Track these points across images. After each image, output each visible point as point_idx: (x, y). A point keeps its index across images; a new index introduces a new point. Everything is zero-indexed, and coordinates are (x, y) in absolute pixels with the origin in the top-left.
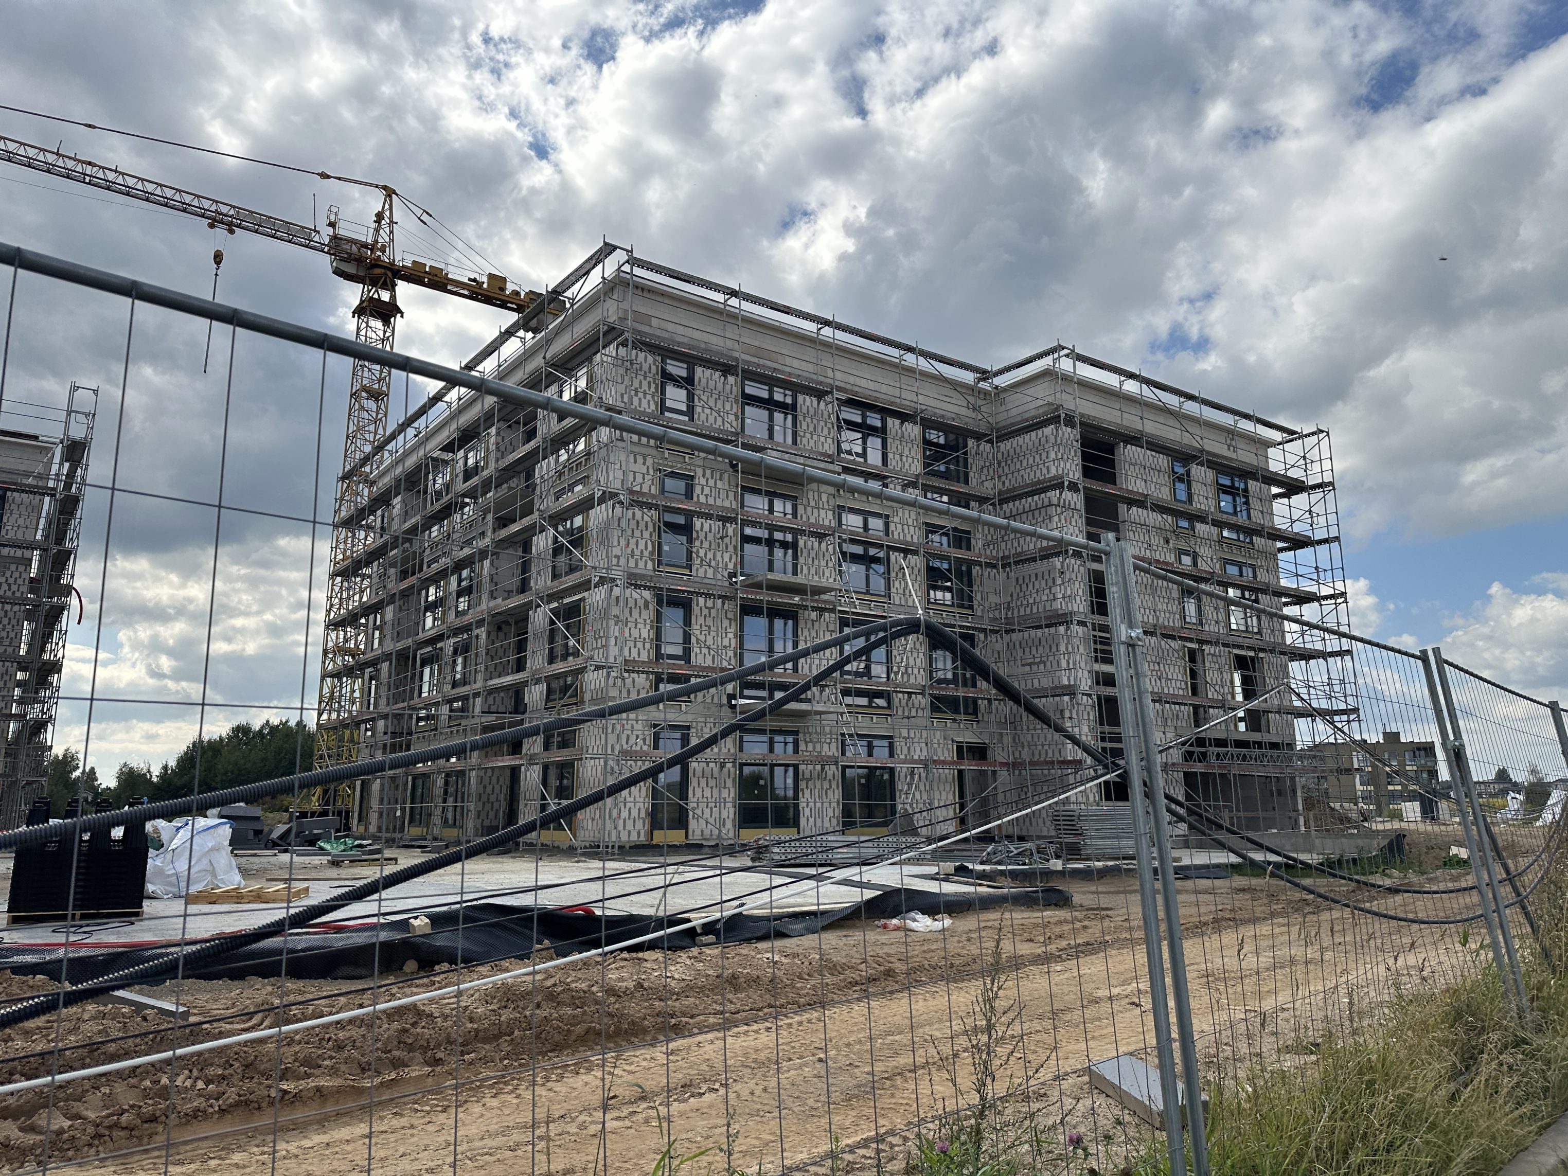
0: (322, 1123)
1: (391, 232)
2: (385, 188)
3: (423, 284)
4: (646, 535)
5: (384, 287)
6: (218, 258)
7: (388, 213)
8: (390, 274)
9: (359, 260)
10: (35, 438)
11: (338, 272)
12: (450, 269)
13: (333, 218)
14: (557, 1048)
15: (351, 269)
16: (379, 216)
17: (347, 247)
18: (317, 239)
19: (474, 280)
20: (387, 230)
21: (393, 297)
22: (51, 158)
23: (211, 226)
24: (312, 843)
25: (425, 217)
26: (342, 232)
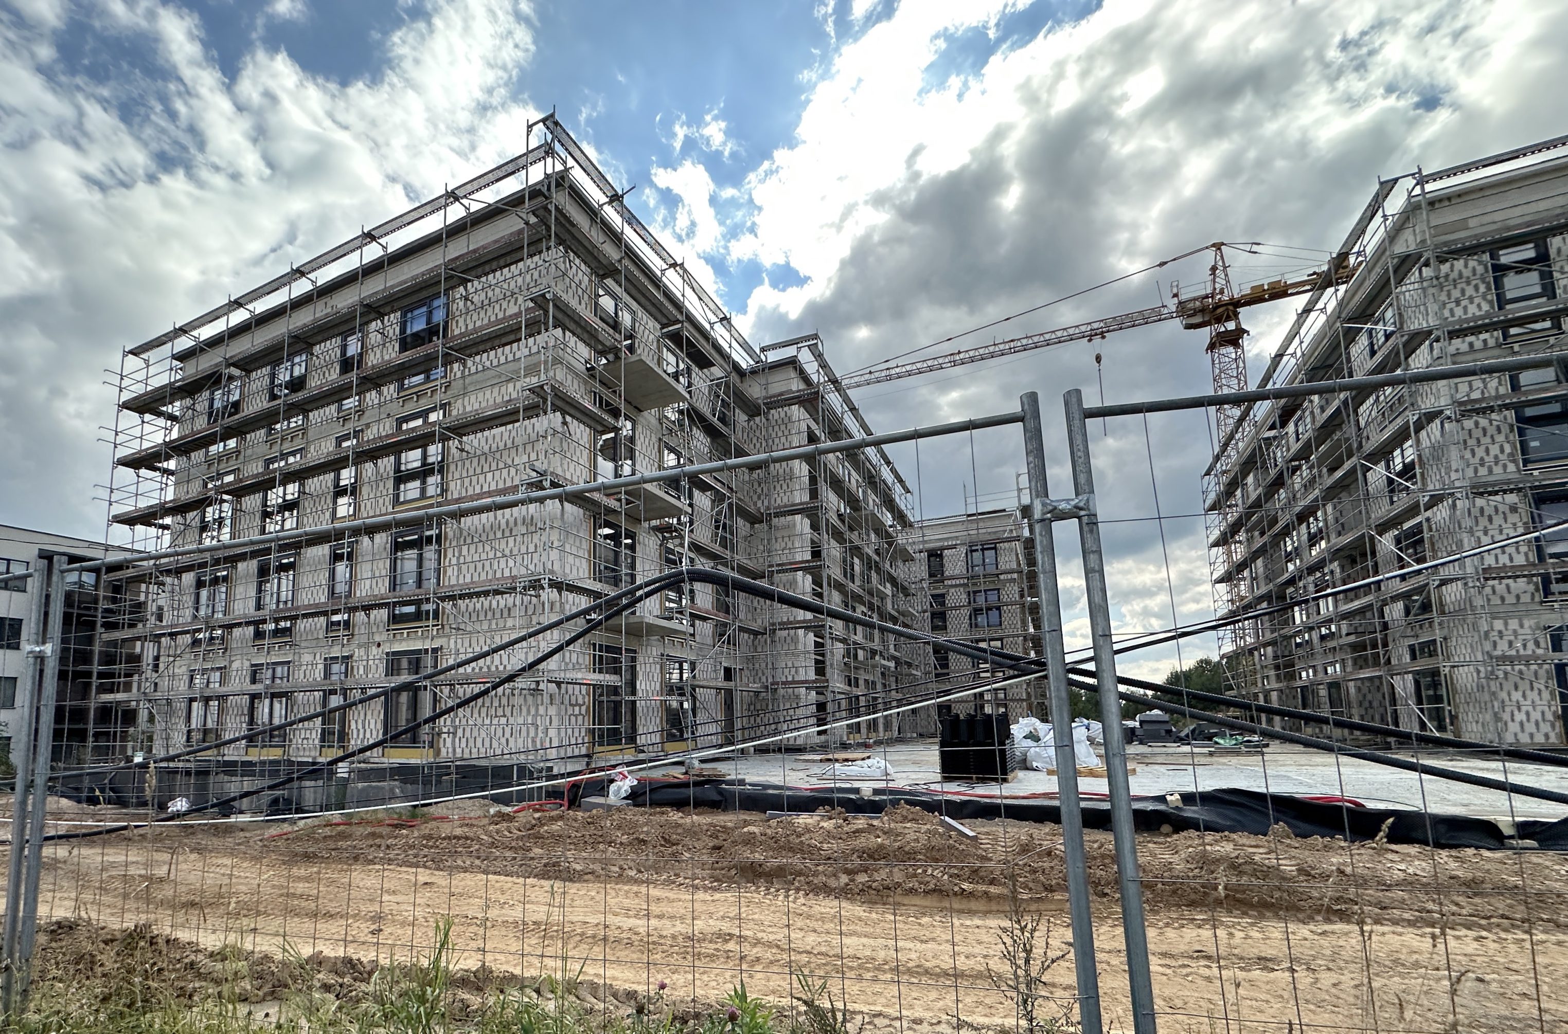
0: (986, 913)
1: (1226, 275)
2: (1214, 245)
3: (1266, 300)
4: (1500, 438)
5: (1228, 319)
6: (1098, 359)
7: (1220, 263)
8: (1231, 308)
9: (1203, 310)
10: (1004, 510)
11: (1189, 327)
12: (1286, 276)
13: (1175, 291)
14: (1192, 904)
15: (1198, 319)
16: (1214, 269)
17: (1191, 305)
18: (1166, 311)
19: (1314, 273)
20: (1223, 276)
21: (1238, 324)
22: (991, 349)
23: (1090, 340)
24: (1210, 739)
25: (1255, 248)
26: (1183, 297)
